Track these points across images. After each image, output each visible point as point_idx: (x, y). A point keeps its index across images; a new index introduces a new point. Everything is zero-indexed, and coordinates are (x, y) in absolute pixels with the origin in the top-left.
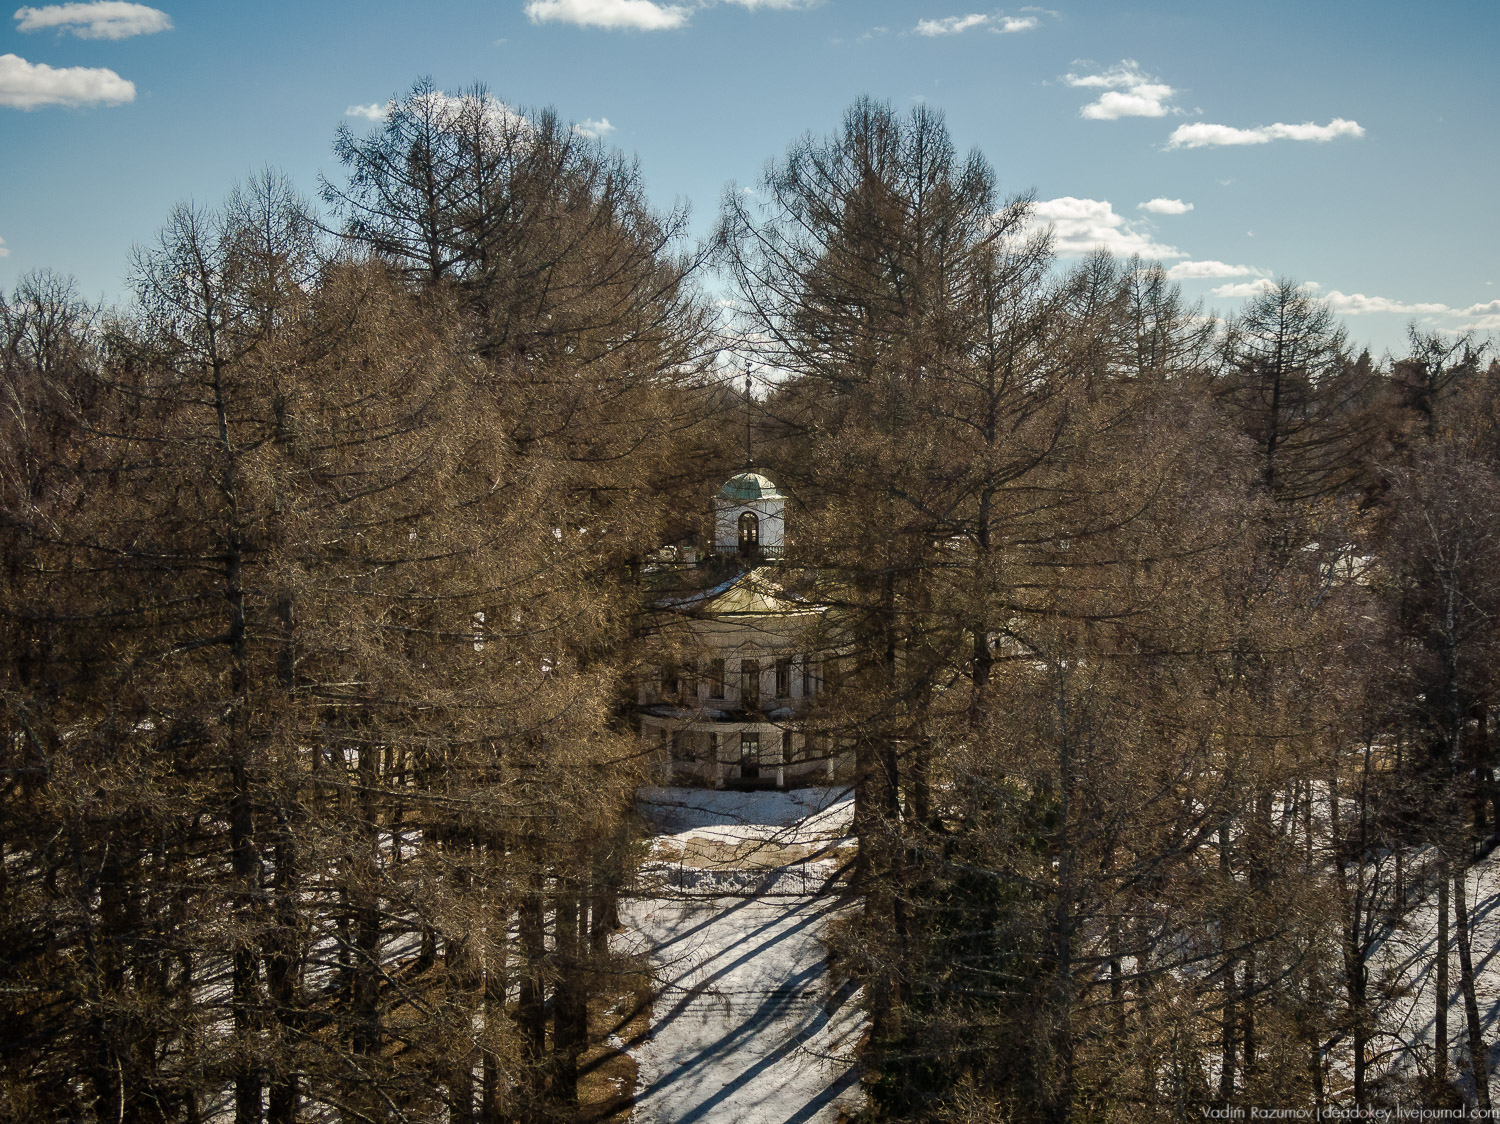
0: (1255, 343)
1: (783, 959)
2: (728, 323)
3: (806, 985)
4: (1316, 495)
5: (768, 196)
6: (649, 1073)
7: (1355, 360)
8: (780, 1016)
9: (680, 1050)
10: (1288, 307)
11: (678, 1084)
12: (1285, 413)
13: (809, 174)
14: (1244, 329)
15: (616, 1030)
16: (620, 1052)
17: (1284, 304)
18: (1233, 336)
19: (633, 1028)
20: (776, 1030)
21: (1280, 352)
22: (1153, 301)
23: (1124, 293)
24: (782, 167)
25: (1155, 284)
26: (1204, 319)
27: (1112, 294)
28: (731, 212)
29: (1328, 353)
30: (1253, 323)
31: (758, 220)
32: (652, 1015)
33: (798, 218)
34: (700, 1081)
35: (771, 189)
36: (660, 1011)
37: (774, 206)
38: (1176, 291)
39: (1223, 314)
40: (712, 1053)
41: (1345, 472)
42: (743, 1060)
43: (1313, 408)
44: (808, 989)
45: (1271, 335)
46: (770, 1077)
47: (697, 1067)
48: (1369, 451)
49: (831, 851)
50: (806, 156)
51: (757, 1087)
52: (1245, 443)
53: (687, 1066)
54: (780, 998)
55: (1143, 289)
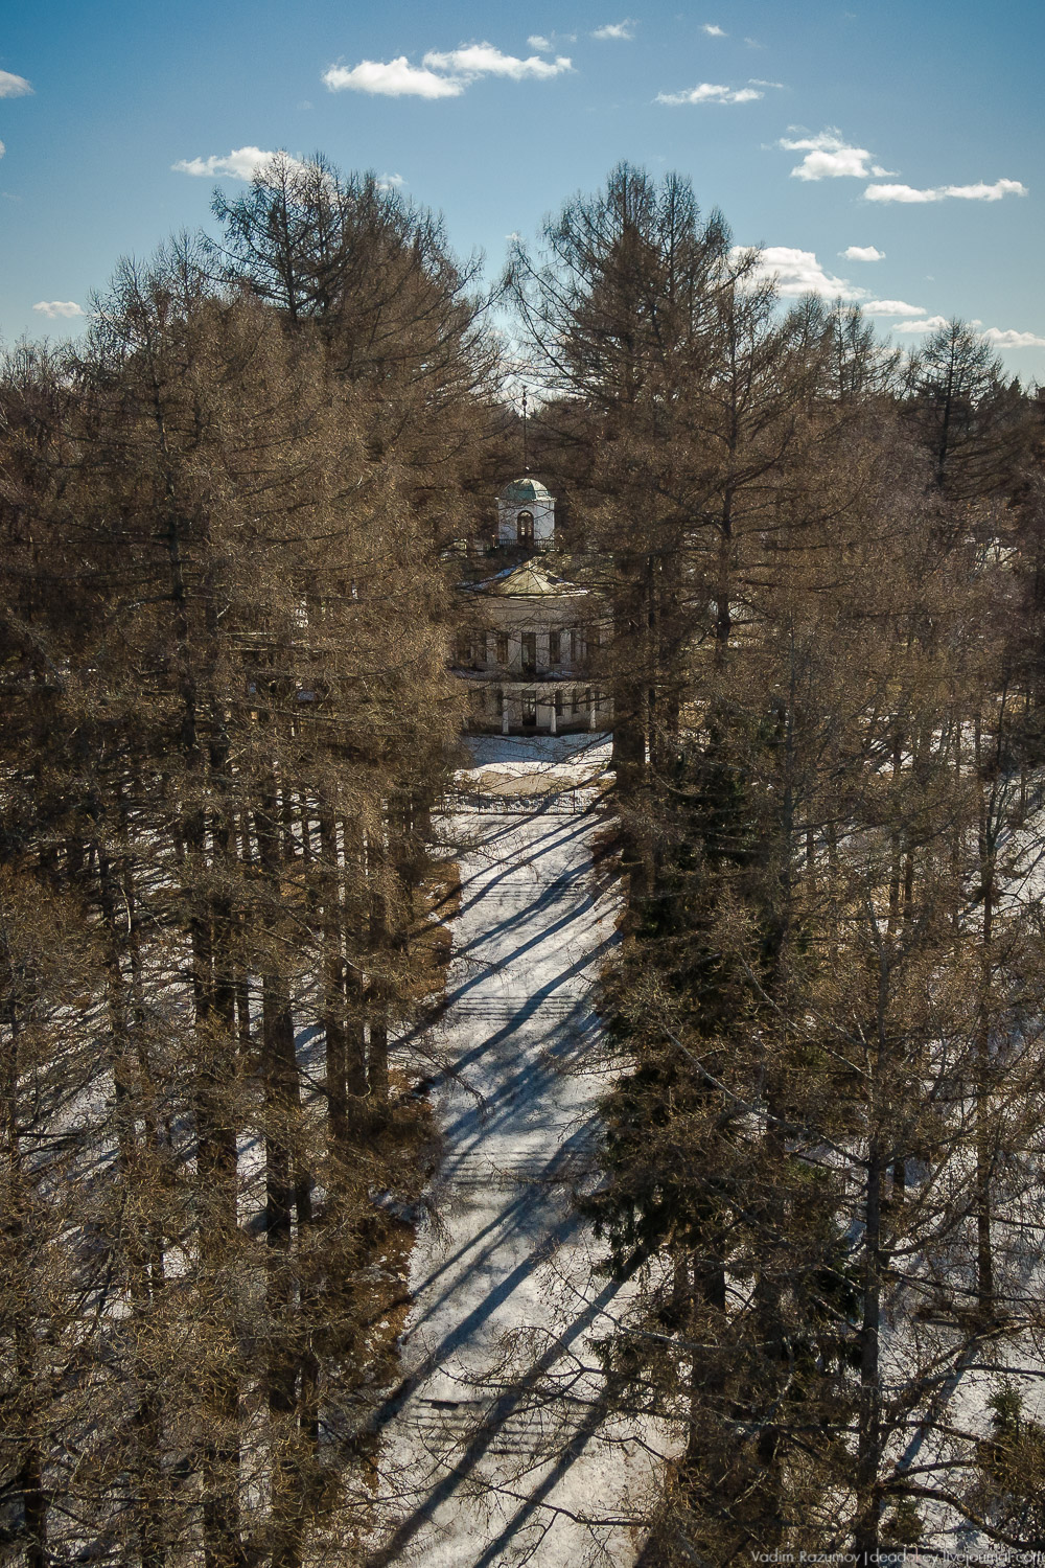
0: (931, 372)
1: (557, 861)
2: (515, 353)
3: (576, 878)
4: (975, 496)
5: (545, 245)
6: (460, 939)
7: (1008, 386)
8: (557, 900)
9: (483, 923)
10: (958, 342)
11: (482, 947)
12: (953, 429)
13: (578, 227)
14: (922, 360)
15: (435, 909)
16: (438, 925)
17: (955, 341)
18: (914, 365)
19: (448, 908)
20: (556, 909)
21: (950, 380)
22: (852, 335)
23: (830, 329)
24: (556, 221)
25: (854, 322)
26: (892, 352)
27: (820, 330)
28: (516, 257)
29: (987, 380)
30: (930, 355)
31: (537, 265)
32: (461, 899)
33: (570, 263)
34: (499, 945)
35: (548, 239)
36: (467, 896)
37: (550, 253)
38: (871, 329)
39: (907, 348)
40: (505, 926)
41: (996, 478)
42: (530, 930)
43: (975, 426)
44: (578, 882)
45: (944, 365)
46: (552, 942)
47: (496, 935)
48: (1015, 461)
49: (594, 781)
50: (577, 212)
51: (541, 949)
52: (923, 453)
53: (489, 935)
54: (557, 889)
55: (844, 326)
